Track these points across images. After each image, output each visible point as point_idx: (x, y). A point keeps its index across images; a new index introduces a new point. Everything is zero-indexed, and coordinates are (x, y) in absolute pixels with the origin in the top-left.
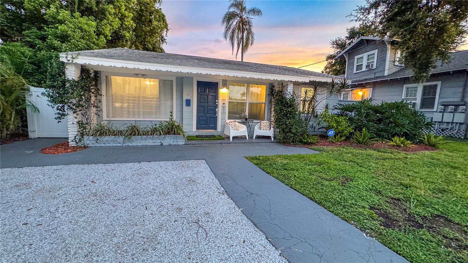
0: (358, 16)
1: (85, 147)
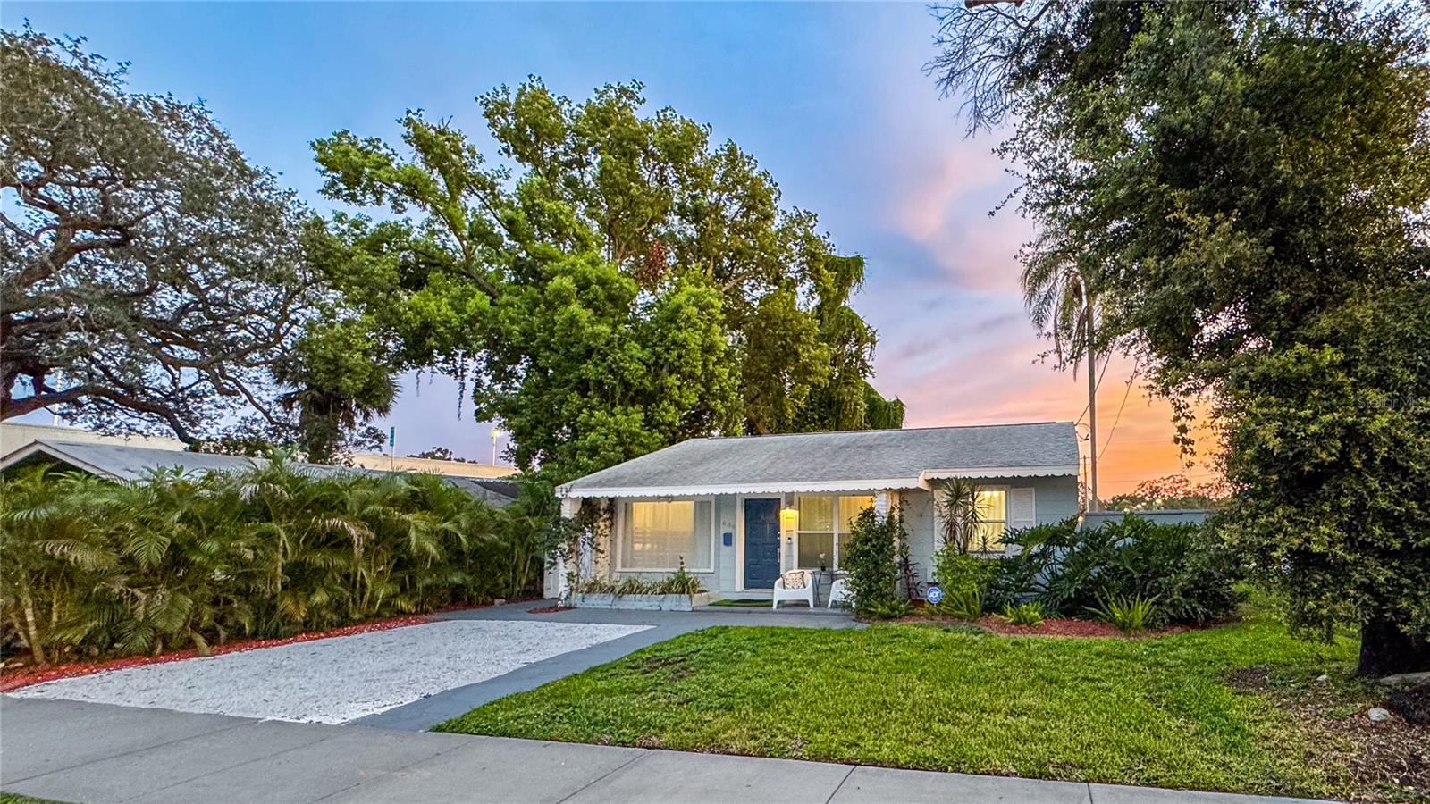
1: (570, 608)
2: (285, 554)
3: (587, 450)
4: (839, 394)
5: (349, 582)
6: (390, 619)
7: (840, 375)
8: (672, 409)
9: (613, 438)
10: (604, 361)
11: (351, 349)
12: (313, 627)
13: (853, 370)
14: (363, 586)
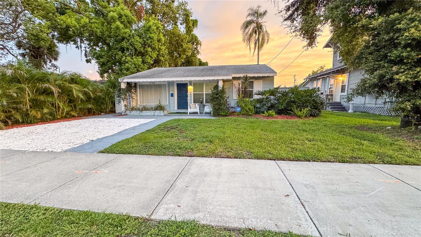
0: (288, 24)
1: (126, 115)
2: (29, 95)
3: (126, 69)
4: (192, 59)
5: (54, 106)
6: (70, 118)
7: (192, 54)
8: (150, 58)
9: (133, 66)
10: (128, 42)
11: (43, 32)
12: (43, 120)
13: (195, 52)
14: (59, 107)
